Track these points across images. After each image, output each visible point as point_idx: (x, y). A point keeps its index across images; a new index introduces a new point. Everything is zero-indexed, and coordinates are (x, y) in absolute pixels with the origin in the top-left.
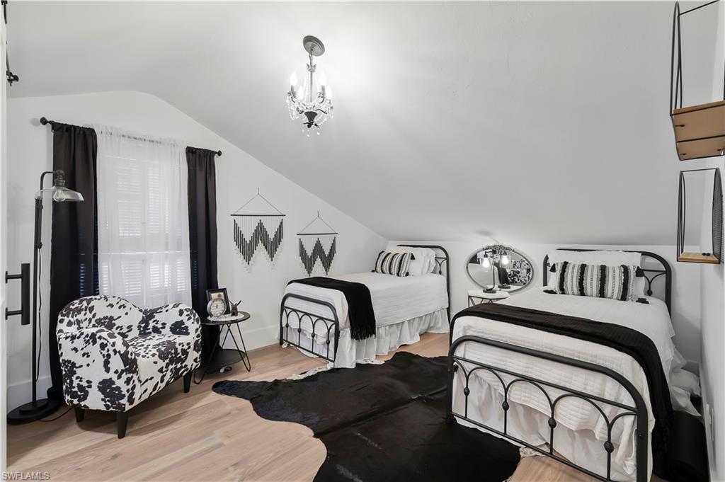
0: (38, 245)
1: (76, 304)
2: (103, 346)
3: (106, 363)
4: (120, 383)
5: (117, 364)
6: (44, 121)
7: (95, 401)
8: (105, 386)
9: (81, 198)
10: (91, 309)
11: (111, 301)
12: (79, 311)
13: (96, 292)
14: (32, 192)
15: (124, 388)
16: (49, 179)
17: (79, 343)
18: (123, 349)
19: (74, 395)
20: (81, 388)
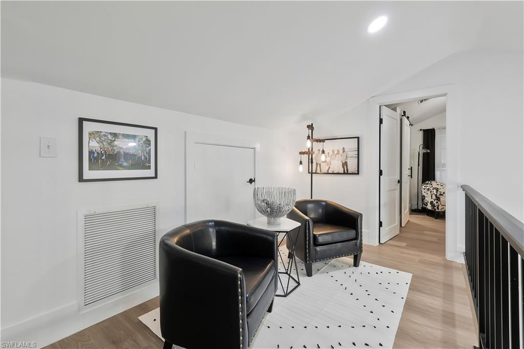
0: (419, 165)
1: (427, 182)
2: (431, 192)
3: (432, 196)
4: (435, 203)
5: (434, 197)
6: (421, 130)
7: (429, 207)
8: (432, 203)
9: (429, 151)
10: (431, 184)
11: (438, 183)
12: (428, 184)
13: (434, 180)
14: (417, 150)
15: (436, 204)
16: (421, 146)
17: (426, 190)
18: (436, 193)
19: (425, 205)
20: (426, 203)
